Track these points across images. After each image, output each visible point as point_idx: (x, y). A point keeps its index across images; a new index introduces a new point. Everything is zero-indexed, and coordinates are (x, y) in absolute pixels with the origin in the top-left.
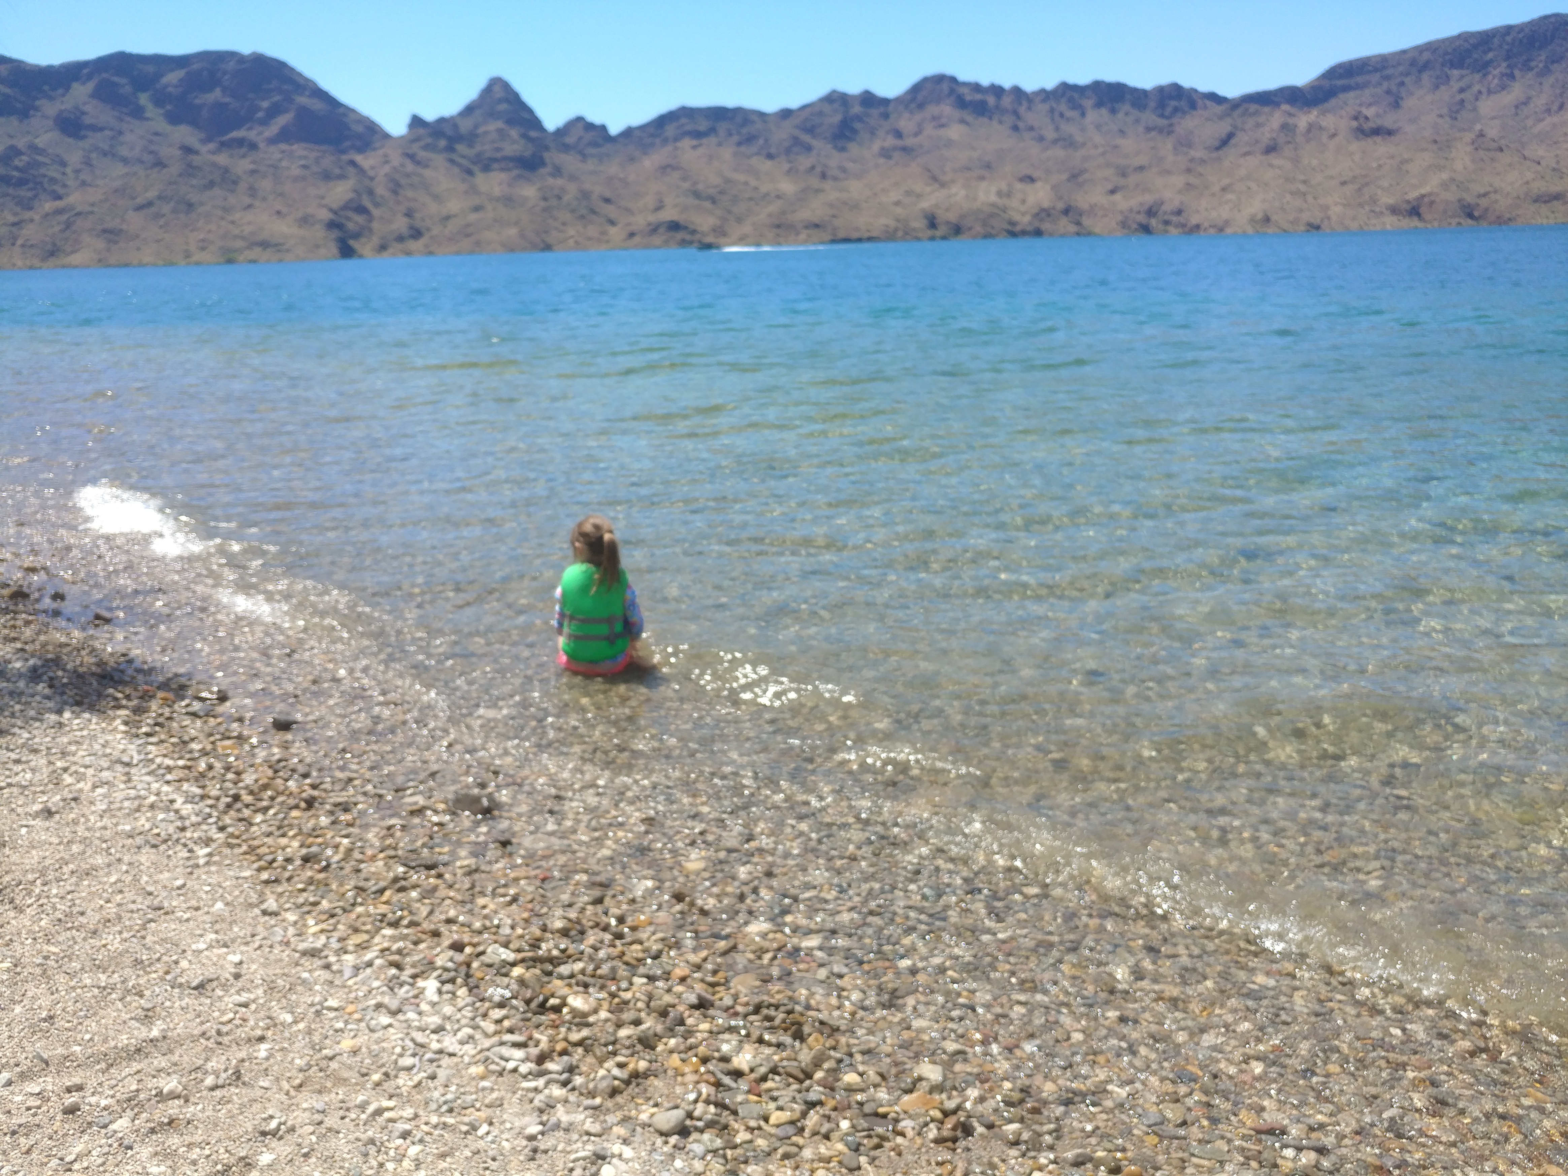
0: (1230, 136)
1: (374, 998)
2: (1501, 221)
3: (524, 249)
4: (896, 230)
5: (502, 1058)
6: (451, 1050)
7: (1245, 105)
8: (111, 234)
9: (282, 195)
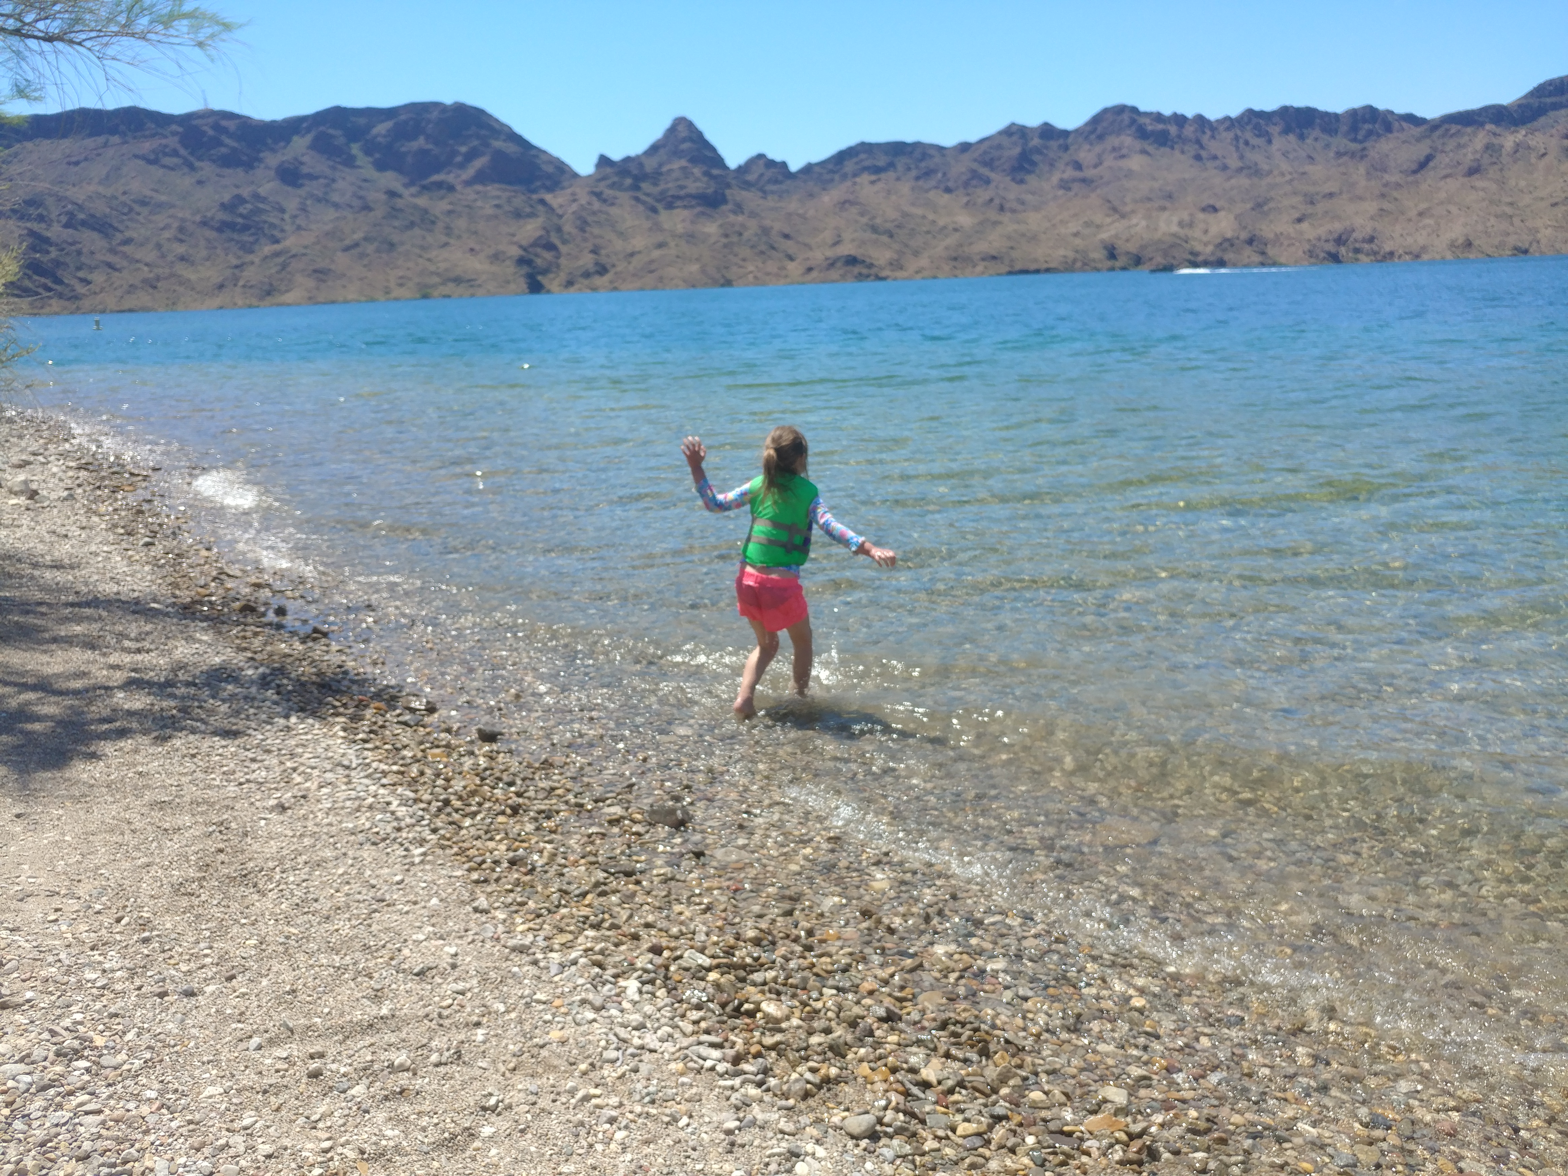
0: (1429, 158)
1: (579, 994)
3: (705, 285)
4: (1075, 261)
5: (700, 1057)
6: (652, 1046)
7: (1446, 126)
8: (321, 274)
9: (476, 233)
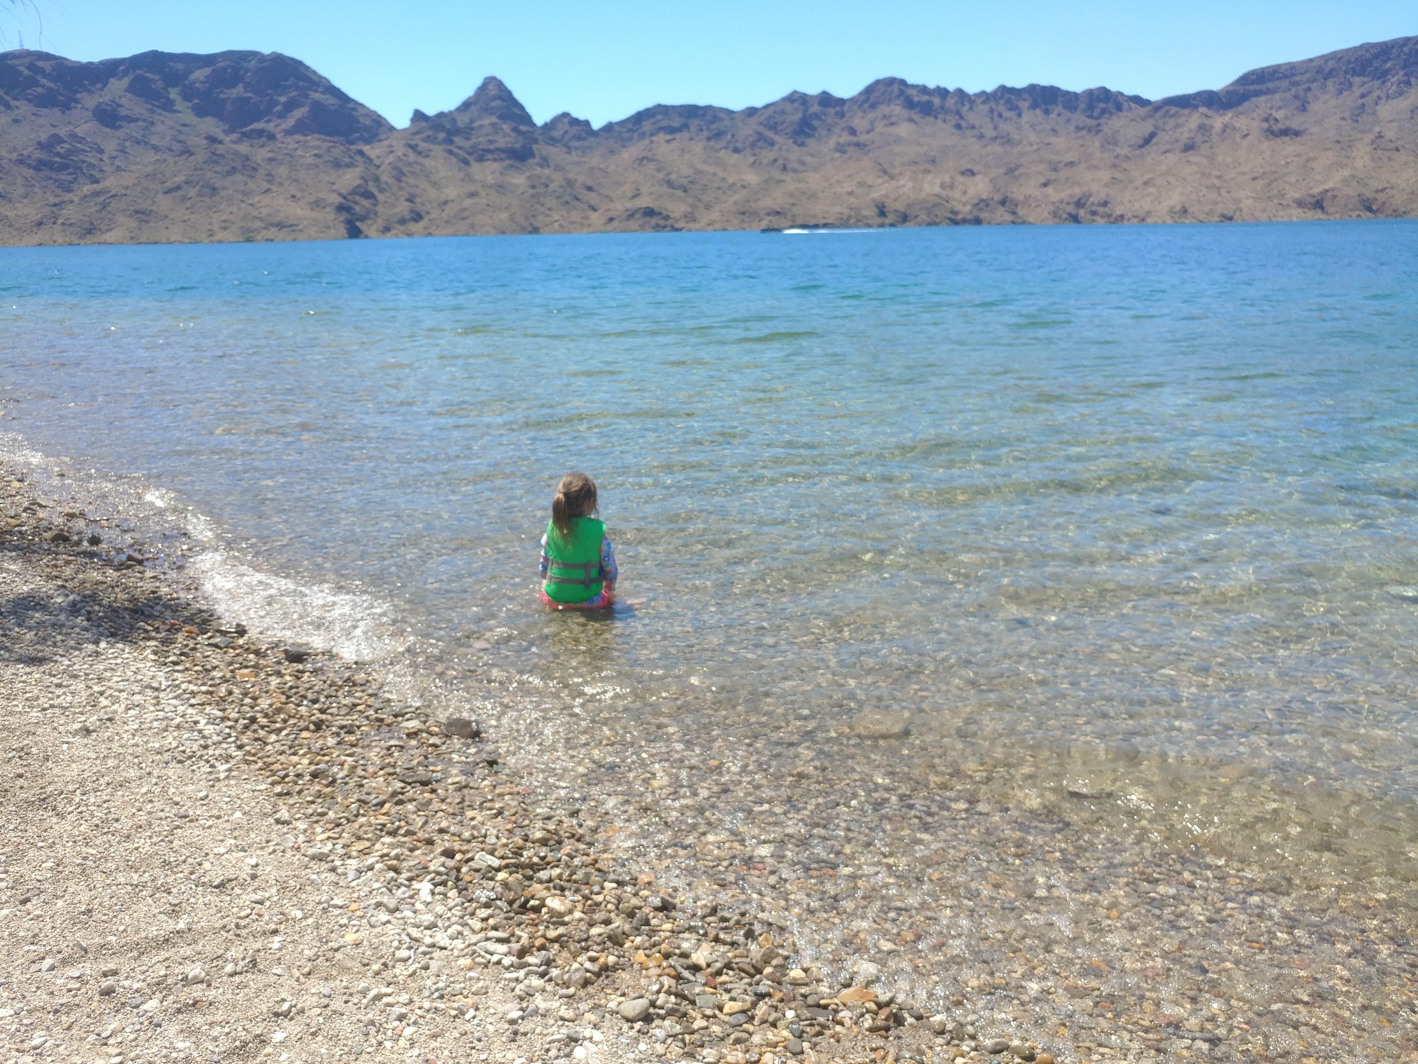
0: (1152, 135)
1: (375, 897)
2: (1397, 214)
3: (514, 232)
4: (849, 217)
5: (487, 952)
6: (442, 944)
7: (1166, 108)
8: (143, 215)
9: (296, 180)
